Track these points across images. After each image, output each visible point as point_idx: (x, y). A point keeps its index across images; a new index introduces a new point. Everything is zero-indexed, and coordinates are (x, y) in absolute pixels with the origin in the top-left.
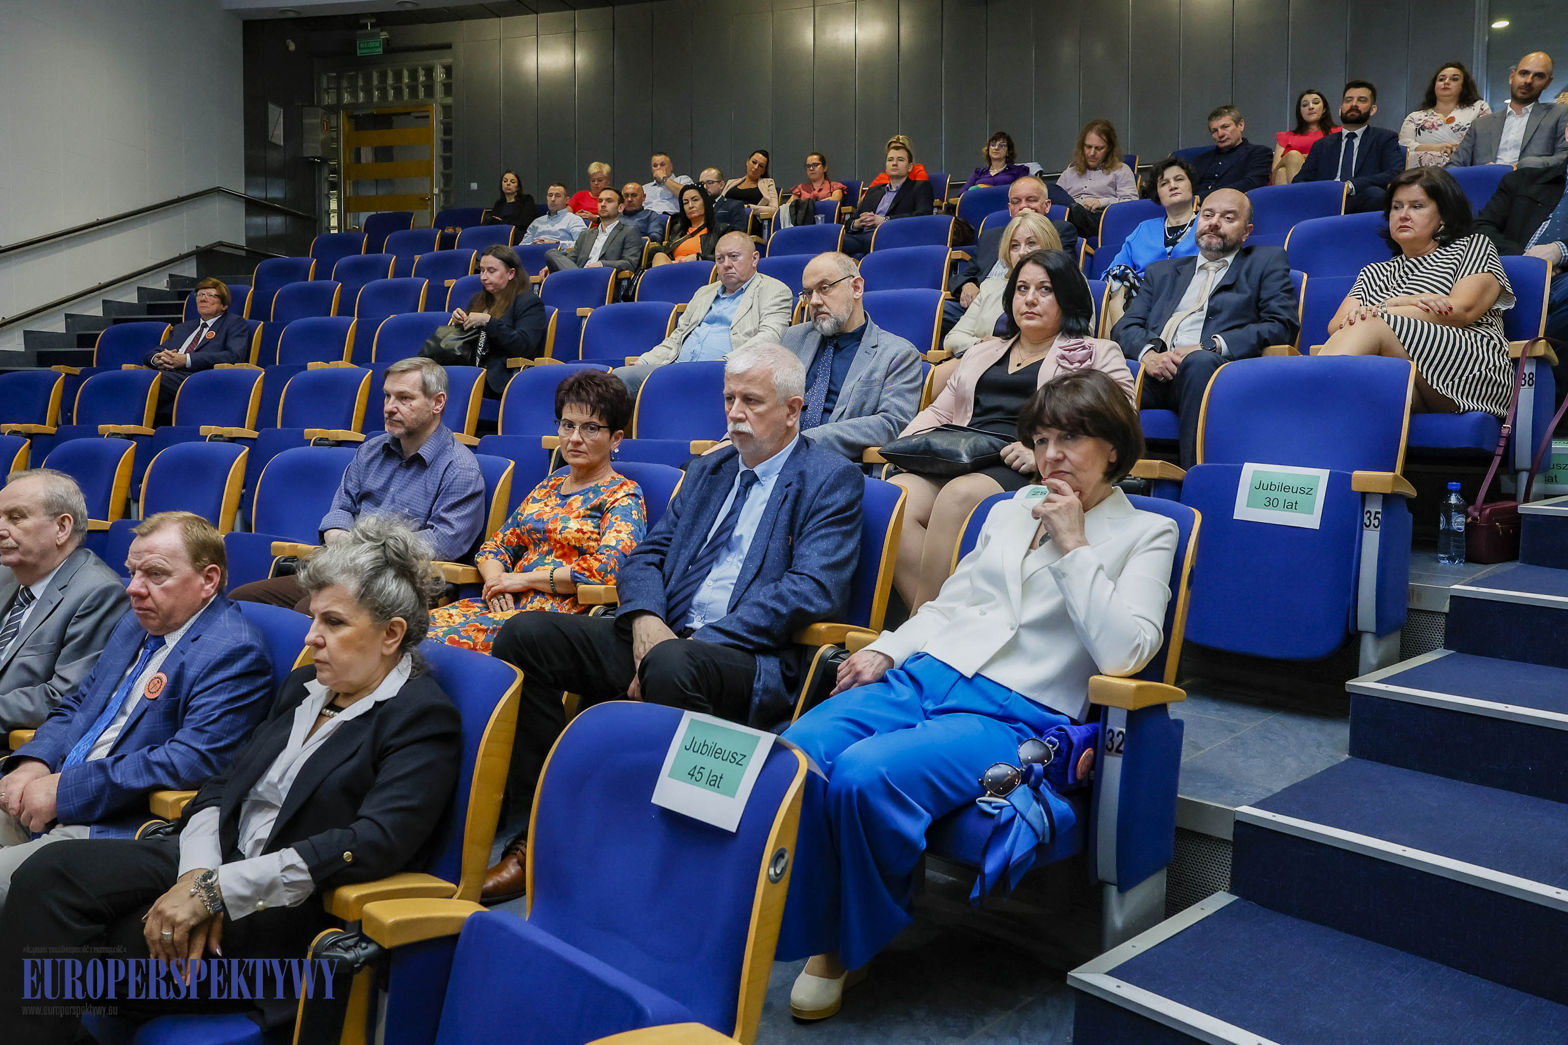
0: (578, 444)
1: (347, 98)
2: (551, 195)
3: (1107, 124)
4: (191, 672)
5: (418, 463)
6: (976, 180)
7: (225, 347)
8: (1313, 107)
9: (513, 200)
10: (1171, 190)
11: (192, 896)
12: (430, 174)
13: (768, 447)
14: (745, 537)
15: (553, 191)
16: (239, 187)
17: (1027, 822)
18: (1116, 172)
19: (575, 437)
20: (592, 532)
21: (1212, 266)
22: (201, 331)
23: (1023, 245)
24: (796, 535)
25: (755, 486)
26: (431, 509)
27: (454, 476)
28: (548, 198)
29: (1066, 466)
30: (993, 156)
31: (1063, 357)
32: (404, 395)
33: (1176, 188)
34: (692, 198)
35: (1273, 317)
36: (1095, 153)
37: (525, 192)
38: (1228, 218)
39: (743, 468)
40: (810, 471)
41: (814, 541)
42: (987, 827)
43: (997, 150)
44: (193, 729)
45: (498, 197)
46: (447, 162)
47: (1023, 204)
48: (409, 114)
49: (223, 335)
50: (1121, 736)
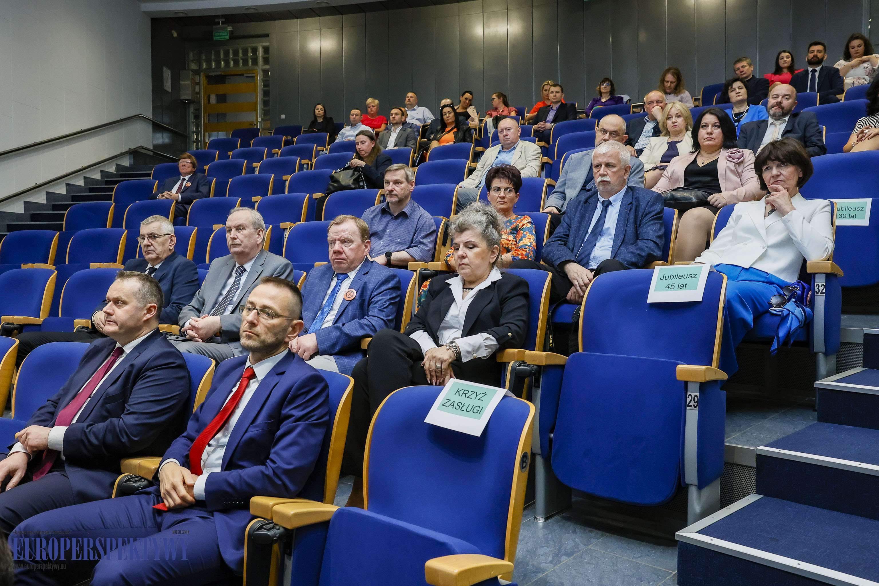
0: (504, 198)
1: (204, 66)
2: (353, 115)
3: (677, 69)
4: (371, 286)
5: (403, 215)
6: (594, 105)
7: (197, 191)
8: (786, 59)
9: (321, 120)
10: (737, 94)
11: (448, 350)
12: (255, 110)
13: (616, 188)
14: (611, 227)
15: (354, 113)
16: (150, 116)
17: (795, 315)
18: (682, 95)
19: (502, 194)
20: (513, 241)
21: (778, 123)
22: (182, 183)
23: (674, 117)
24: (638, 225)
25: (610, 207)
26: (413, 238)
27: (424, 222)
28: (351, 116)
29: (781, 178)
30: (603, 91)
31: (730, 156)
32: (398, 181)
33: (739, 93)
34: (448, 112)
35: (814, 145)
36: (670, 85)
37: (328, 116)
38: (786, 98)
39: (601, 199)
40: (641, 197)
41: (649, 226)
42: (777, 320)
43: (605, 88)
44: (379, 310)
45: (313, 119)
46: (266, 103)
47: (655, 104)
48: (242, 75)
49: (195, 184)
50: (823, 286)
